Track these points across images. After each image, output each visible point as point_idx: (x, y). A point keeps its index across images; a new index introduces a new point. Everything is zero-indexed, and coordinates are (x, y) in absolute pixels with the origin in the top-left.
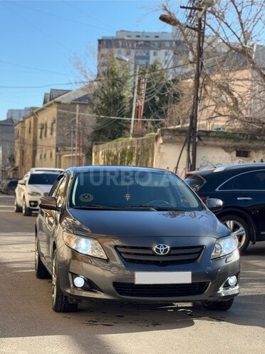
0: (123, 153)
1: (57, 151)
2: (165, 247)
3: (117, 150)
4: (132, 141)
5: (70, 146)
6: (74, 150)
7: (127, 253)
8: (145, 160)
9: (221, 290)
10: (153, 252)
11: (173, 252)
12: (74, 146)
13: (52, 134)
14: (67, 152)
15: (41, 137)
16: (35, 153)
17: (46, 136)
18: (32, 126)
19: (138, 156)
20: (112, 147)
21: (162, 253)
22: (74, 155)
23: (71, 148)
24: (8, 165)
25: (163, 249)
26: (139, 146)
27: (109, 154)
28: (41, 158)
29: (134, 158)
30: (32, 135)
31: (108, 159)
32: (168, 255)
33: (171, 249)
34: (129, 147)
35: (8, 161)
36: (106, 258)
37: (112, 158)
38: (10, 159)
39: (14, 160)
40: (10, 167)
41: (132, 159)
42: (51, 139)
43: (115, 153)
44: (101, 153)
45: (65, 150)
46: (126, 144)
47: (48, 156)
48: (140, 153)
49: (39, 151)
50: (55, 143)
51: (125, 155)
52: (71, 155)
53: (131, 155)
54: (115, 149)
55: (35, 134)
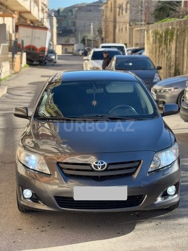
0: (166, 32)
1: (130, 25)
2: (102, 163)
3: (162, 29)
4: (172, 23)
5: (138, 21)
6: (141, 25)
7: (68, 169)
8: (183, 39)
9: (159, 199)
10: (92, 168)
11: (111, 167)
12: (141, 21)
13: (126, 12)
14: (137, 26)
15: (119, 15)
16: (115, 27)
17: (122, 13)
18: (113, 6)
19: (177, 35)
20: (158, 27)
21: (99, 169)
22: (141, 28)
23: (139, 23)
24: (97, 36)
25: (101, 165)
26: (178, 27)
27: (156, 33)
28: (119, 31)
29: (175, 38)
30: (113, 13)
31: (156, 37)
32: (106, 170)
33: (109, 164)
34: (170, 27)
35: (97, 33)
36: (49, 173)
37: (158, 36)
38: (99, 31)
39: (101, 32)
40: (99, 38)
41: (172, 38)
42: (126, 17)
43: (161, 32)
44: (151, 31)
45: (136, 25)
46: (168, 24)
47: (124, 29)
48: (178, 34)
49: (117, 25)
50: (128, 19)
51: (168, 35)
52: (139, 29)
53: (172, 34)
54: (160, 28)
55: (115, 12)
